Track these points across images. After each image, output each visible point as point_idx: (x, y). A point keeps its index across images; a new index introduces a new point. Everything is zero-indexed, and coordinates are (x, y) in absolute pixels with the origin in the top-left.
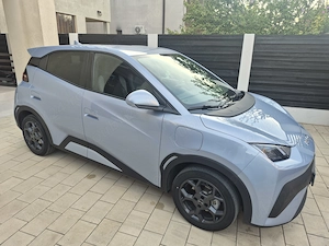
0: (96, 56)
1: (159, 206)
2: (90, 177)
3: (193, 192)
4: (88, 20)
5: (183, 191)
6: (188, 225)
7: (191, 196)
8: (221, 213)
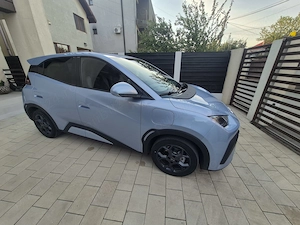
0: (82, 60)
1: (142, 164)
2: (90, 149)
3: (166, 153)
4: (79, 49)
5: (160, 153)
6: (164, 175)
7: (165, 156)
8: (187, 165)
